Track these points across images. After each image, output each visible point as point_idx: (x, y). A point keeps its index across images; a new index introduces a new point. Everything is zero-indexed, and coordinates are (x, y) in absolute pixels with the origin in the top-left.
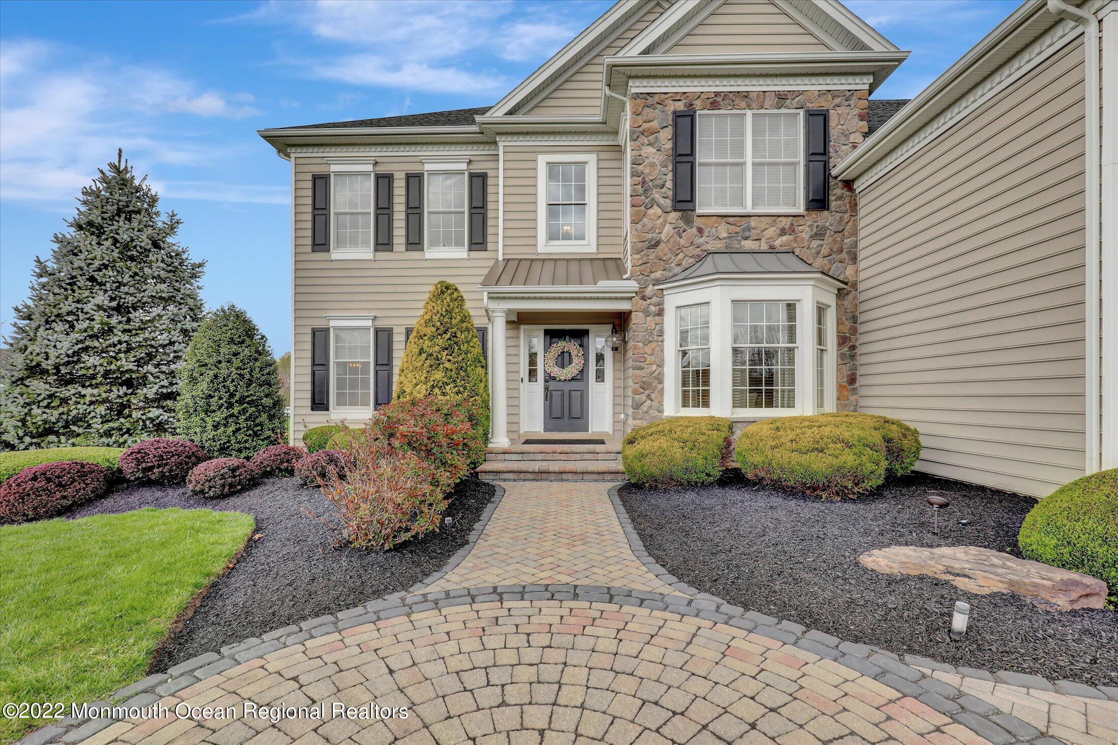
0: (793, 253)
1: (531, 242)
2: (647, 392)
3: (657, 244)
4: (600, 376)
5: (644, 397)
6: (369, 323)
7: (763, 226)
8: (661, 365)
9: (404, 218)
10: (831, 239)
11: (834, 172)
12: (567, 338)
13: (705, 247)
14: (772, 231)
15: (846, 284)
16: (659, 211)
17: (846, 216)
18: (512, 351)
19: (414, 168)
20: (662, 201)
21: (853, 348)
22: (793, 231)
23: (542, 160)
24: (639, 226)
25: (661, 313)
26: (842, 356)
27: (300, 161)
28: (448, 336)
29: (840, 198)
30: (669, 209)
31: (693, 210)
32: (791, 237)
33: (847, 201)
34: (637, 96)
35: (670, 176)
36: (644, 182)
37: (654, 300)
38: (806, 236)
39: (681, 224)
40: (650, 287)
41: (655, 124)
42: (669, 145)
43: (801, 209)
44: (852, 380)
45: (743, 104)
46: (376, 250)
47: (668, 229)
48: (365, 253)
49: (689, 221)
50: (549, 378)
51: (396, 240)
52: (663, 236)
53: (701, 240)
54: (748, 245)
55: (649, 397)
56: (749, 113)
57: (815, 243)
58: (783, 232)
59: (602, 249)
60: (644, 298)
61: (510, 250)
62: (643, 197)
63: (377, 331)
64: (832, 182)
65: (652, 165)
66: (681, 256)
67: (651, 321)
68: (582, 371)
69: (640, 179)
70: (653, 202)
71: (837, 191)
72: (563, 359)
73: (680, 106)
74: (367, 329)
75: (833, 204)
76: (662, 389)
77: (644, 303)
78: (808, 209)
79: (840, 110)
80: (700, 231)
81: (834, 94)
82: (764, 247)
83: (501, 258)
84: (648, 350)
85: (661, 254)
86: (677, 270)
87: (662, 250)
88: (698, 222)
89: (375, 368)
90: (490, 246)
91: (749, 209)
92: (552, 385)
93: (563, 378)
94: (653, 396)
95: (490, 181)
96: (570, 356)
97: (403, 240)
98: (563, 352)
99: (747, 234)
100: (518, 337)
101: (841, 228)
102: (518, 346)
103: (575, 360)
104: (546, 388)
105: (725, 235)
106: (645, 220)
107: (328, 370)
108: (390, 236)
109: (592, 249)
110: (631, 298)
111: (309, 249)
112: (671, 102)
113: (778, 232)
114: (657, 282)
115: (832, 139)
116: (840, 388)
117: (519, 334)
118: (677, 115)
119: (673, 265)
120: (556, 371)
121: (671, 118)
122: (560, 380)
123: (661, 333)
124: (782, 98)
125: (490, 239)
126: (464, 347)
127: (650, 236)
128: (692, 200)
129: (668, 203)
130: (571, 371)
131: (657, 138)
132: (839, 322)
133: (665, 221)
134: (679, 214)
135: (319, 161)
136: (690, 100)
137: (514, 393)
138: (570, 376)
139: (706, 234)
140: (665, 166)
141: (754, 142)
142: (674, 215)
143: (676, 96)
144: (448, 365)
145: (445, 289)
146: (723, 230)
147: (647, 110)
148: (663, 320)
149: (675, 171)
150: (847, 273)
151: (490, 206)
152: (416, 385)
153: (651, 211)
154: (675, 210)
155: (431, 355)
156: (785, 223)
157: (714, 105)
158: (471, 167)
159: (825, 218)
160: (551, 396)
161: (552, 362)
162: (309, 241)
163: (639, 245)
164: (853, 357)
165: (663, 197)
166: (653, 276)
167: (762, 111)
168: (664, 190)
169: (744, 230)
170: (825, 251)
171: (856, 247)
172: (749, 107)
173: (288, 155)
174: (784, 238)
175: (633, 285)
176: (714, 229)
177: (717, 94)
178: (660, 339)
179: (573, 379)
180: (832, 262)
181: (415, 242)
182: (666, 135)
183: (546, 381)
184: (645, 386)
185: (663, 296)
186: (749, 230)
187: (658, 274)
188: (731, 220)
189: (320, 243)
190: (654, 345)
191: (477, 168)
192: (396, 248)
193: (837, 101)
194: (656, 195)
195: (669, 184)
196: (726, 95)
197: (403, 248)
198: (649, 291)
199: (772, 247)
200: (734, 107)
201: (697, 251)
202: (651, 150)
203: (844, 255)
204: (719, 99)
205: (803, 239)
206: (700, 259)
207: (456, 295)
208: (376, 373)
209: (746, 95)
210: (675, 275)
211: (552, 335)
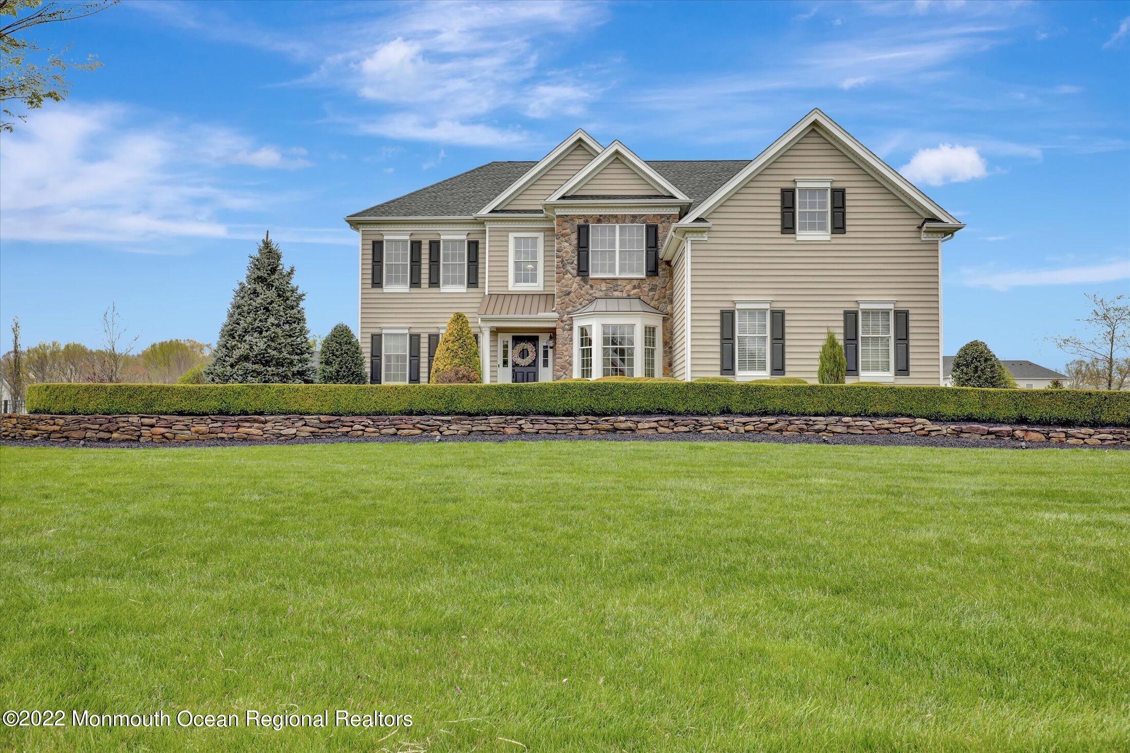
0: (639, 298)
1: (505, 284)
2: (564, 371)
3: (569, 294)
4: (546, 364)
5: (562, 373)
6: (406, 331)
7: (624, 284)
8: (571, 356)
9: (428, 267)
10: (659, 291)
11: (660, 257)
12: (526, 342)
13: (594, 295)
14: (629, 287)
15: (667, 315)
16: (570, 276)
17: (667, 279)
18: (494, 349)
19: (434, 238)
20: (572, 271)
21: (671, 348)
22: (640, 287)
23: (512, 236)
24: (560, 284)
25: (571, 329)
26: (665, 352)
27: (365, 233)
28: (461, 341)
29: (664, 270)
30: (575, 275)
31: (588, 275)
32: (639, 290)
33: (668, 271)
34: (558, 216)
35: (576, 258)
36: (562, 261)
37: (568, 322)
38: (647, 290)
39: (582, 283)
40: (566, 316)
41: (568, 231)
42: (575, 242)
43: (644, 276)
44: (670, 365)
45: (614, 221)
46: (411, 287)
47: (575, 286)
48: (404, 288)
49: (586, 282)
50: (515, 365)
51: (423, 281)
52: (572, 289)
53: (592, 292)
54: (616, 294)
55: (564, 373)
56: (617, 226)
57: (651, 294)
58: (634, 287)
59: (547, 289)
60: (562, 321)
61: (492, 289)
62: (562, 269)
63: (411, 336)
64: (660, 262)
65: (567, 252)
66: (582, 299)
67: (566, 334)
68: (534, 361)
69: (560, 259)
70: (567, 271)
71: (662, 266)
72: (524, 354)
73: (581, 222)
74: (405, 335)
75: (661, 273)
76: (572, 369)
77: (562, 324)
78: (647, 275)
79: (664, 224)
80: (592, 286)
81: (662, 216)
82: (625, 295)
83: (487, 294)
84: (564, 348)
85: (571, 299)
86: (580, 307)
87: (572, 297)
88: (590, 282)
89: (410, 358)
90: (480, 285)
91: (617, 275)
92: (517, 369)
93: (523, 365)
94: (567, 373)
95: (480, 246)
96: (528, 352)
97: (427, 281)
98: (523, 350)
99: (616, 288)
100: (497, 340)
101: (664, 286)
102: (497, 346)
103: (530, 354)
104: (513, 371)
105: (605, 289)
106: (563, 281)
107: (381, 360)
108: (420, 279)
109: (541, 288)
110: (555, 321)
111: (370, 286)
112: (577, 219)
113: (632, 287)
114: (569, 313)
115: (660, 239)
116: (664, 368)
117: (497, 338)
118: (579, 227)
119: (578, 304)
120: (519, 361)
121: (576, 228)
122: (521, 366)
123: (571, 340)
124: (634, 218)
125: (480, 281)
126: (469, 347)
127: (565, 289)
128: (587, 271)
129: (575, 272)
130: (528, 360)
131: (569, 239)
132: (664, 334)
133: (573, 282)
134: (580, 278)
135: (377, 233)
136: (586, 218)
137: (494, 374)
138: (527, 364)
139: (594, 288)
140: (574, 253)
141: (620, 240)
142: (578, 278)
143: (579, 217)
144: (461, 356)
145: (459, 317)
146: (604, 287)
147: (565, 223)
148: (572, 333)
149: (579, 255)
150: (668, 309)
151: (480, 261)
152: (445, 366)
153: (566, 276)
154: (578, 275)
155: (453, 351)
156: (635, 283)
157: (599, 221)
158: (469, 237)
159: (657, 281)
160: (516, 376)
161: (517, 355)
162: (370, 281)
163: (560, 294)
164: (671, 352)
165: (572, 269)
166: (567, 310)
167: (624, 224)
168: (573, 265)
169: (614, 286)
170: (656, 297)
171: (672, 295)
172: (617, 222)
173: (358, 229)
174: (635, 291)
175: (556, 315)
176: (599, 286)
177: (600, 216)
178: (571, 343)
179: (529, 366)
180: (660, 303)
181: (434, 283)
182: (574, 237)
183: (513, 366)
184: (563, 368)
185: (572, 320)
186: (617, 287)
187: (569, 310)
188: (608, 281)
189: (377, 282)
190: (567, 346)
191: (473, 238)
192: (423, 286)
193: (663, 219)
194: (569, 268)
195: (576, 262)
196: (605, 216)
197: (427, 286)
198: (565, 317)
199: (628, 295)
200: (609, 222)
201: (590, 298)
202: (567, 244)
203: (666, 300)
204: (601, 218)
205: (645, 291)
206: (591, 302)
207: (464, 319)
208: (410, 361)
209: (616, 216)
210: (579, 309)
211: (517, 340)
